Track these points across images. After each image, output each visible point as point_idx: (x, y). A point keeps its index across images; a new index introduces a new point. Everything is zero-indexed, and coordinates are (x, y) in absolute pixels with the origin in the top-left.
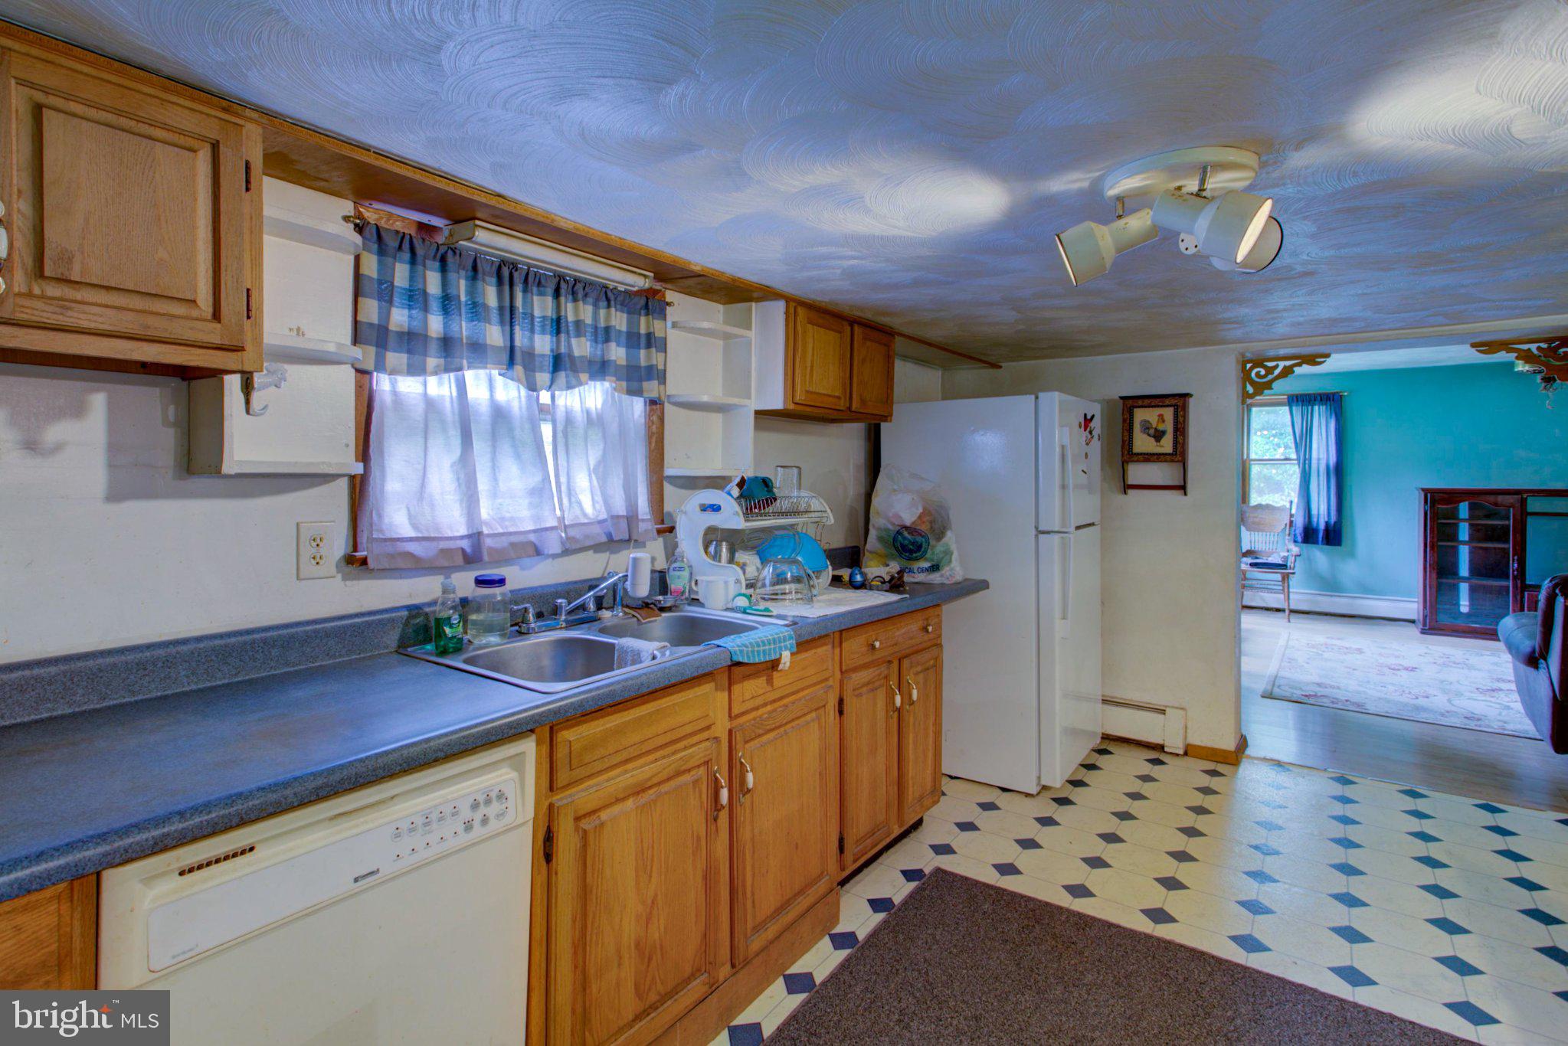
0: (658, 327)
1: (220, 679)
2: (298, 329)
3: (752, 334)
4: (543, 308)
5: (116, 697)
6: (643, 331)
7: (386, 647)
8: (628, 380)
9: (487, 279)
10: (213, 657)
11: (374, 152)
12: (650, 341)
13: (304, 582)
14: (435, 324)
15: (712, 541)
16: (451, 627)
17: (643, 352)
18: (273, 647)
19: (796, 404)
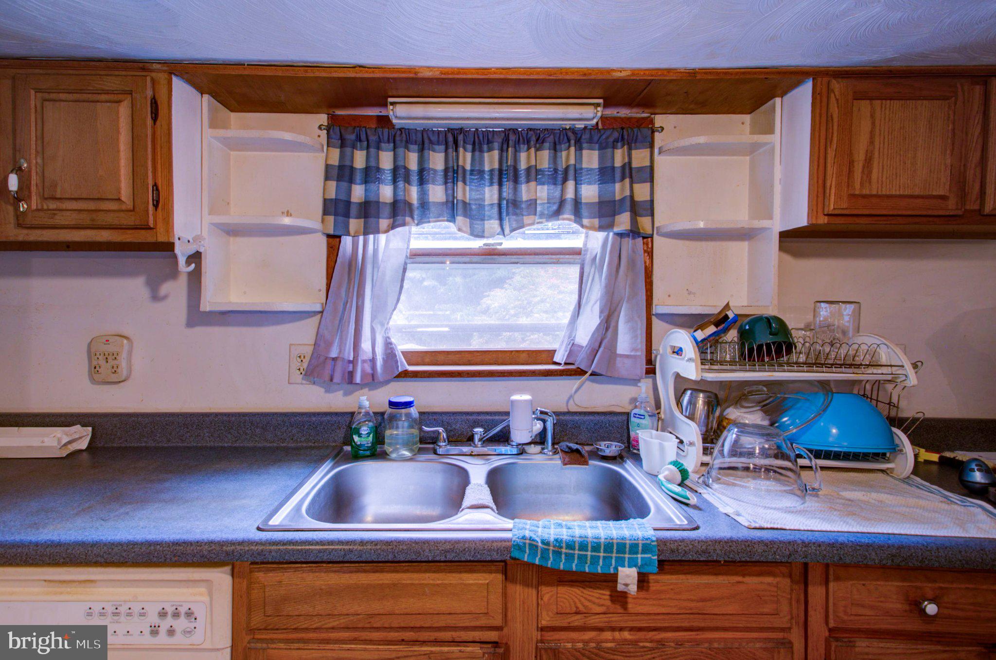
0: (640, 158)
1: (227, 443)
2: (288, 212)
3: (775, 138)
4: (491, 162)
5: (174, 441)
6: (618, 163)
7: (335, 441)
8: (601, 216)
9: (437, 147)
10: (222, 428)
11: (248, 65)
12: (629, 172)
13: (292, 385)
14: (386, 192)
15: (685, 390)
16: (360, 436)
17: (618, 186)
18: (257, 427)
19: (828, 215)
